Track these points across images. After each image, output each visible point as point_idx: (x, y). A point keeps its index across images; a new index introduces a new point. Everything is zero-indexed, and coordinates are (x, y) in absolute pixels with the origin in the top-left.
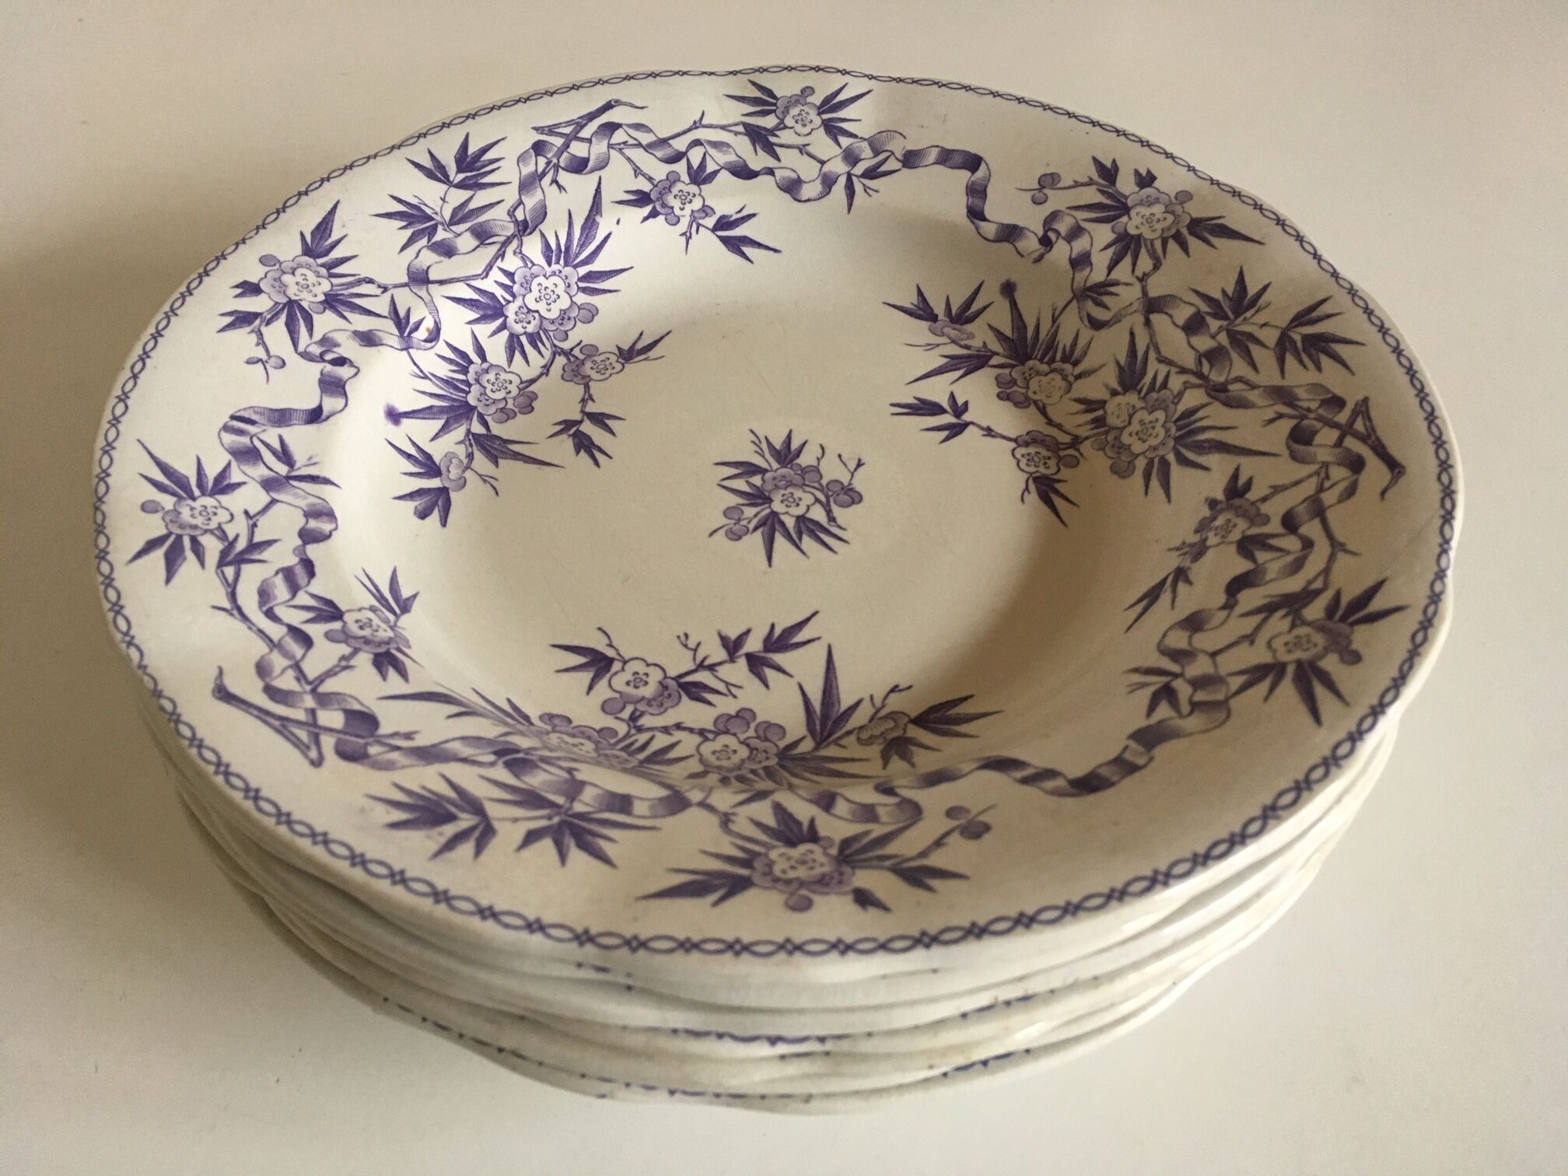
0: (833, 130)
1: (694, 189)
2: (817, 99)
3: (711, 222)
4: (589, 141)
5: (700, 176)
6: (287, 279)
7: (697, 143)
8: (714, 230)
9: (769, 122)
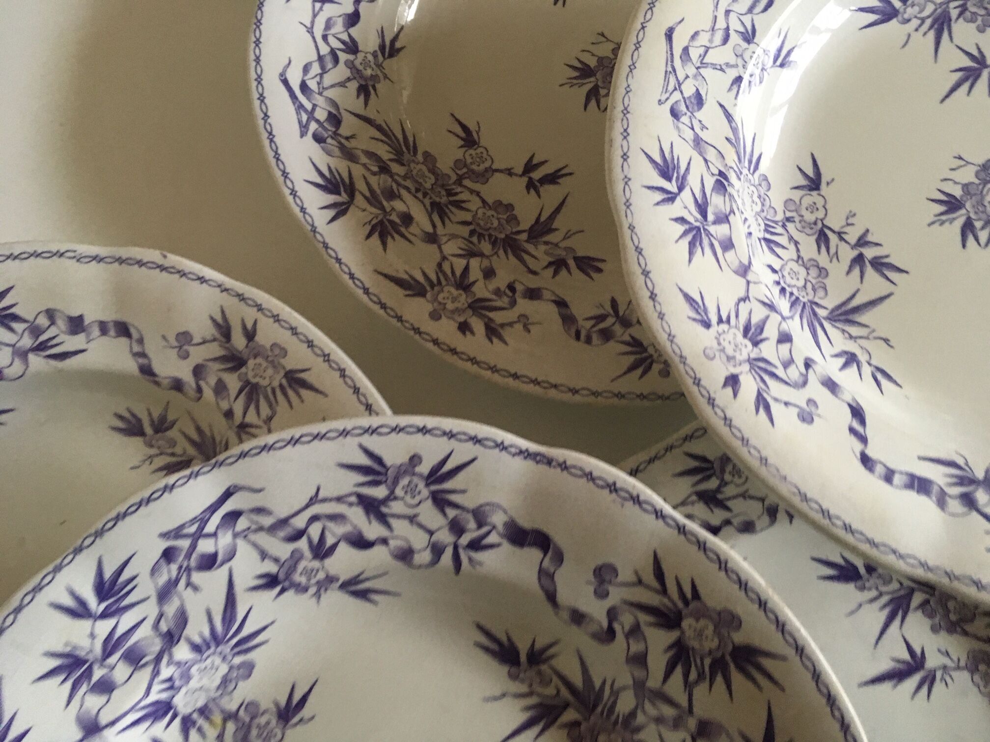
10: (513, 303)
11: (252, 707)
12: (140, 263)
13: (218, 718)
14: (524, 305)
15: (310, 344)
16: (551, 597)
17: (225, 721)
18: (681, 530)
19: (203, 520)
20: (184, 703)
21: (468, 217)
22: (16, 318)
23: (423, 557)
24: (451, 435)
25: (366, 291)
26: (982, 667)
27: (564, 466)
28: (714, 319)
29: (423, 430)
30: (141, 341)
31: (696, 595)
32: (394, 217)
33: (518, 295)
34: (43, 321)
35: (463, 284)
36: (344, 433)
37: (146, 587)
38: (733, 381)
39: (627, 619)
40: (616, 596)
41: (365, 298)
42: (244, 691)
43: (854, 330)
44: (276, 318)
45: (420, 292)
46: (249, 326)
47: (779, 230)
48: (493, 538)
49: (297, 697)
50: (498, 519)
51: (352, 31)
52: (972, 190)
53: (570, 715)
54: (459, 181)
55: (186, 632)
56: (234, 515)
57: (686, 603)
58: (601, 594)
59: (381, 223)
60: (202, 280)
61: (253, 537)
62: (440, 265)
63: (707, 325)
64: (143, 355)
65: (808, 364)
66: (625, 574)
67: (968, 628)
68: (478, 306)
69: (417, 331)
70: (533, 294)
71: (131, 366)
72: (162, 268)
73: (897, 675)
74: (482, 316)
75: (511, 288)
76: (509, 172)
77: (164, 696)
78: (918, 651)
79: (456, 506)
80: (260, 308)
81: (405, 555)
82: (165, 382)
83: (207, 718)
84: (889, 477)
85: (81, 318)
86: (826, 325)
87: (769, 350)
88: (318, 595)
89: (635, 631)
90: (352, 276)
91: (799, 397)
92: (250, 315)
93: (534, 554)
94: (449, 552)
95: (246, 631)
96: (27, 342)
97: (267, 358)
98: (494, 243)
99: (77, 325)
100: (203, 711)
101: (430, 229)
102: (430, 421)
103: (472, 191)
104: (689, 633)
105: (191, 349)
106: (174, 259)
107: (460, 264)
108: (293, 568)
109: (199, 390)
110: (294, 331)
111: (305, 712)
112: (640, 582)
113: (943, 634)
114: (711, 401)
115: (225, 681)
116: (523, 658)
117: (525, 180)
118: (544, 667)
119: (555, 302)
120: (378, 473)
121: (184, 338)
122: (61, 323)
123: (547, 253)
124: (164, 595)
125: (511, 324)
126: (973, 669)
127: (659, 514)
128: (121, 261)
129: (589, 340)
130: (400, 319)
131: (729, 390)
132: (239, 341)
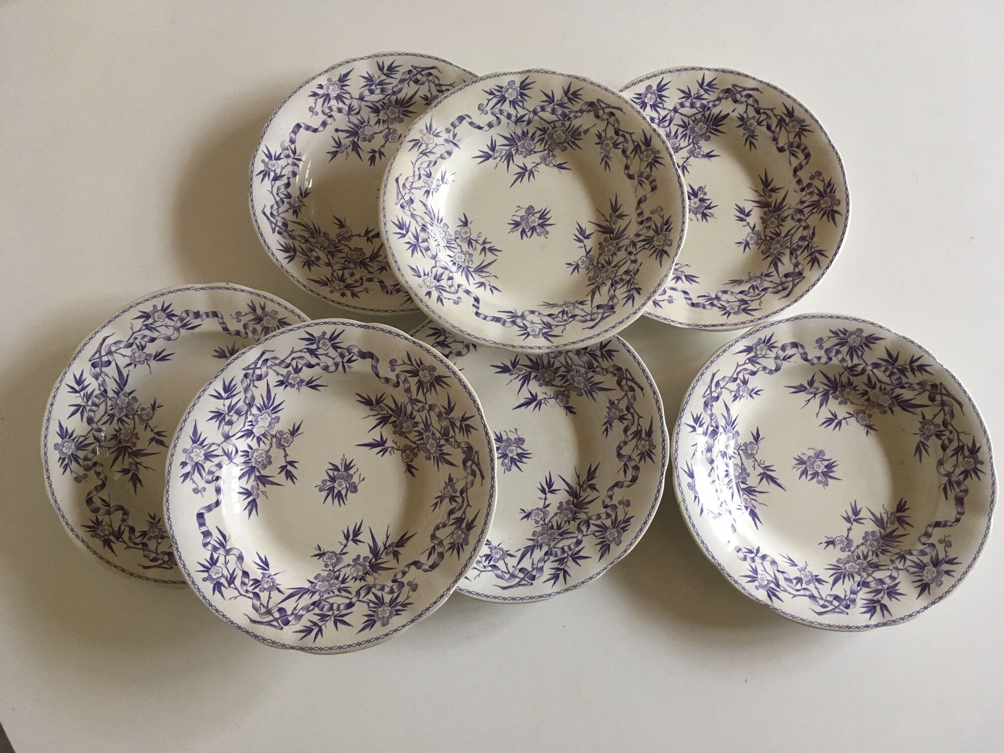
0: (335, 347)
1: (296, 375)
2: (328, 336)
3: (304, 384)
4: (260, 368)
5: (297, 370)
6: (192, 455)
7: (293, 359)
8: (306, 385)
9: (314, 347)
10: (362, 284)
11: (281, 433)
12: (219, 288)
13: (269, 438)
14: (366, 284)
15: (286, 308)
16: (377, 375)
17: (272, 438)
18: (414, 343)
19: (256, 363)
20: (257, 431)
21: (344, 255)
22: (174, 315)
23: (332, 368)
24: (335, 323)
25: (304, 286)
26: (560, 397)
27: (374, 328)
28: (422, 274)
29: (326, 323)
30: (222, 318)
31: (422, 363)
32: (313, 259)
33: (364, 281)
34: (184, 315)
35: (342, 279)
36: (299, 328)
37: (240, 388)
38: (429, 293)
39: (402, 377)
40: (398, 369)
41: (304, 289)
42: (278, 427)
43: (483, 274)
44: (272, 301)
45: (326, 285)
46: (262, 305)
47: (453, 242)
48: (354, 358)
49: (296, 427)
50: (355, 350)
51: (288, 190)
52: (524, 218)
53: (393, 419)
54: (340, 241)
55: (255, 403)
56: (266, 360)
57: (419, 366)
58: (393, 370)
59: (308, 261)
60: (243, 291)
61: (274, 368)
62: (332, 274)
63: (420, 277)
64: (224, 323)
65: (459, 286)
66: (400, 362)
67: (553, 383)
68: (348, 287)
69: (325, 298)
70: (370, 280)
71: (219, 328)
72: (227, 289)
73: (527, 404)
74: (349, 290)
75: (361, 279)
76: (359, 235)
77: (250, 428)
78: (534, 394)
79: (340, 348)
80: (265, 298)
81: (326, 368)
82: (233, 333)
83: (266, 438)
84: (485, 318)
85: (198, 312)
86: (473, 274)
87: (443, 283)
88: (298, 389)
89: (406, 380)
90: (298, 281)
91: (455, 297)
92: (262, 301)
93: (369, 361)
94: (341, 364)
95: (276, 404)
96: (179, 324)
97: (270, 316)
98: (355, 263)
99: (197, 315)
100: (263, 435)
101: (327, 261)
102: (327, 320)
103: (345, 245)
104: (422, 376)
105: (242, 318)
106: (231, 285)
107: (340, 273)
108: (288, 377)
109: (246, 333)
110: (279, 304)
111: (300, 432)
112: (404, 363)
113: (544, 386)
114: (421, 301)
115: (270, 424)
116: (374, 403)
117: (366, 238)
118: (382, 404)
119: (379, 282)
120: (313, 340)
121: (239, 314)
122: (191, 315)
123: (378, 265)
124: (246, 390)
125: (361, 291)
126: (556, 398)
127: (406, 339)
128: (211, 288)
129: (391, 293)
130: (318, 295)
131: (428, 296)
132: (259, 311)
